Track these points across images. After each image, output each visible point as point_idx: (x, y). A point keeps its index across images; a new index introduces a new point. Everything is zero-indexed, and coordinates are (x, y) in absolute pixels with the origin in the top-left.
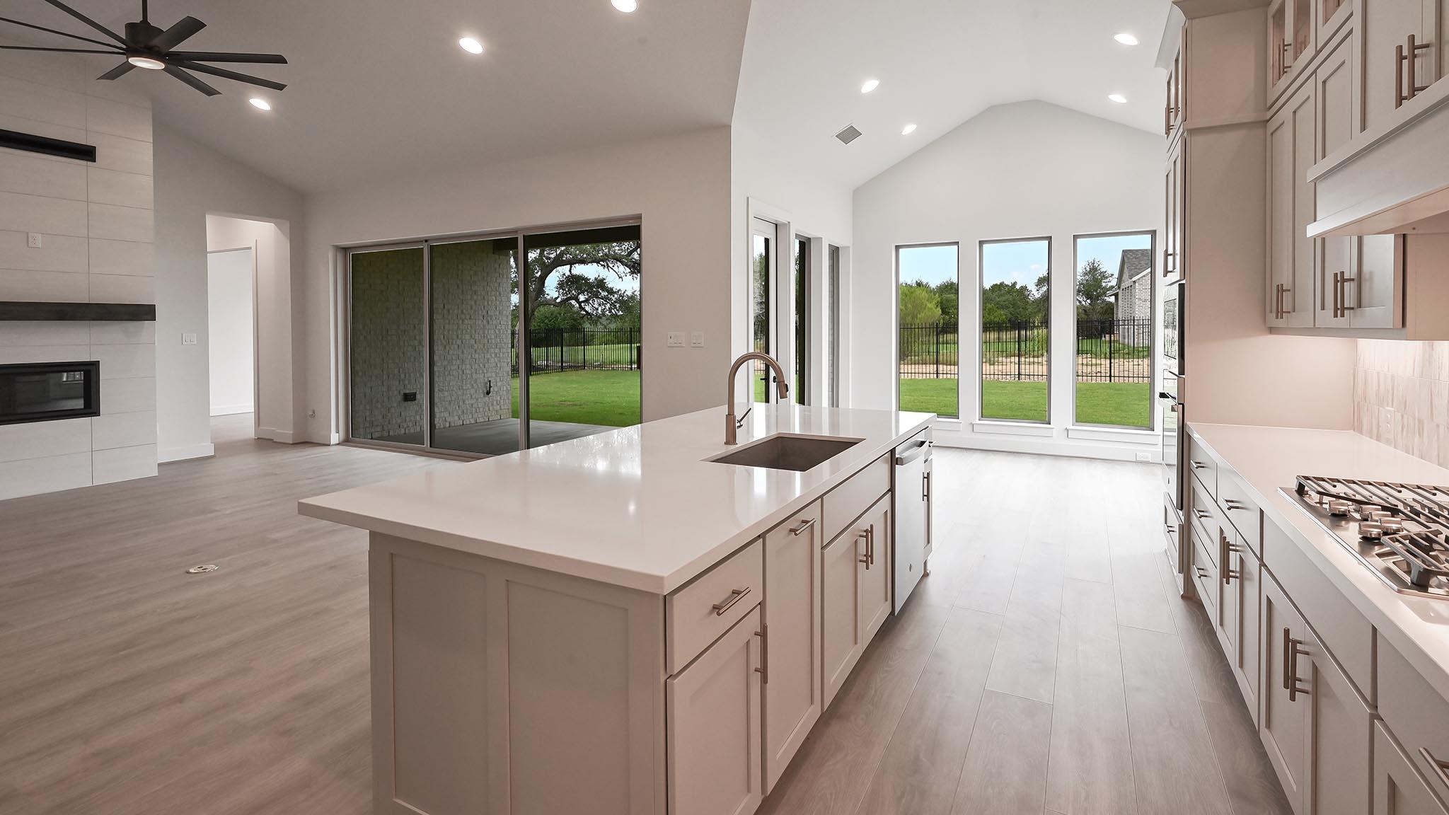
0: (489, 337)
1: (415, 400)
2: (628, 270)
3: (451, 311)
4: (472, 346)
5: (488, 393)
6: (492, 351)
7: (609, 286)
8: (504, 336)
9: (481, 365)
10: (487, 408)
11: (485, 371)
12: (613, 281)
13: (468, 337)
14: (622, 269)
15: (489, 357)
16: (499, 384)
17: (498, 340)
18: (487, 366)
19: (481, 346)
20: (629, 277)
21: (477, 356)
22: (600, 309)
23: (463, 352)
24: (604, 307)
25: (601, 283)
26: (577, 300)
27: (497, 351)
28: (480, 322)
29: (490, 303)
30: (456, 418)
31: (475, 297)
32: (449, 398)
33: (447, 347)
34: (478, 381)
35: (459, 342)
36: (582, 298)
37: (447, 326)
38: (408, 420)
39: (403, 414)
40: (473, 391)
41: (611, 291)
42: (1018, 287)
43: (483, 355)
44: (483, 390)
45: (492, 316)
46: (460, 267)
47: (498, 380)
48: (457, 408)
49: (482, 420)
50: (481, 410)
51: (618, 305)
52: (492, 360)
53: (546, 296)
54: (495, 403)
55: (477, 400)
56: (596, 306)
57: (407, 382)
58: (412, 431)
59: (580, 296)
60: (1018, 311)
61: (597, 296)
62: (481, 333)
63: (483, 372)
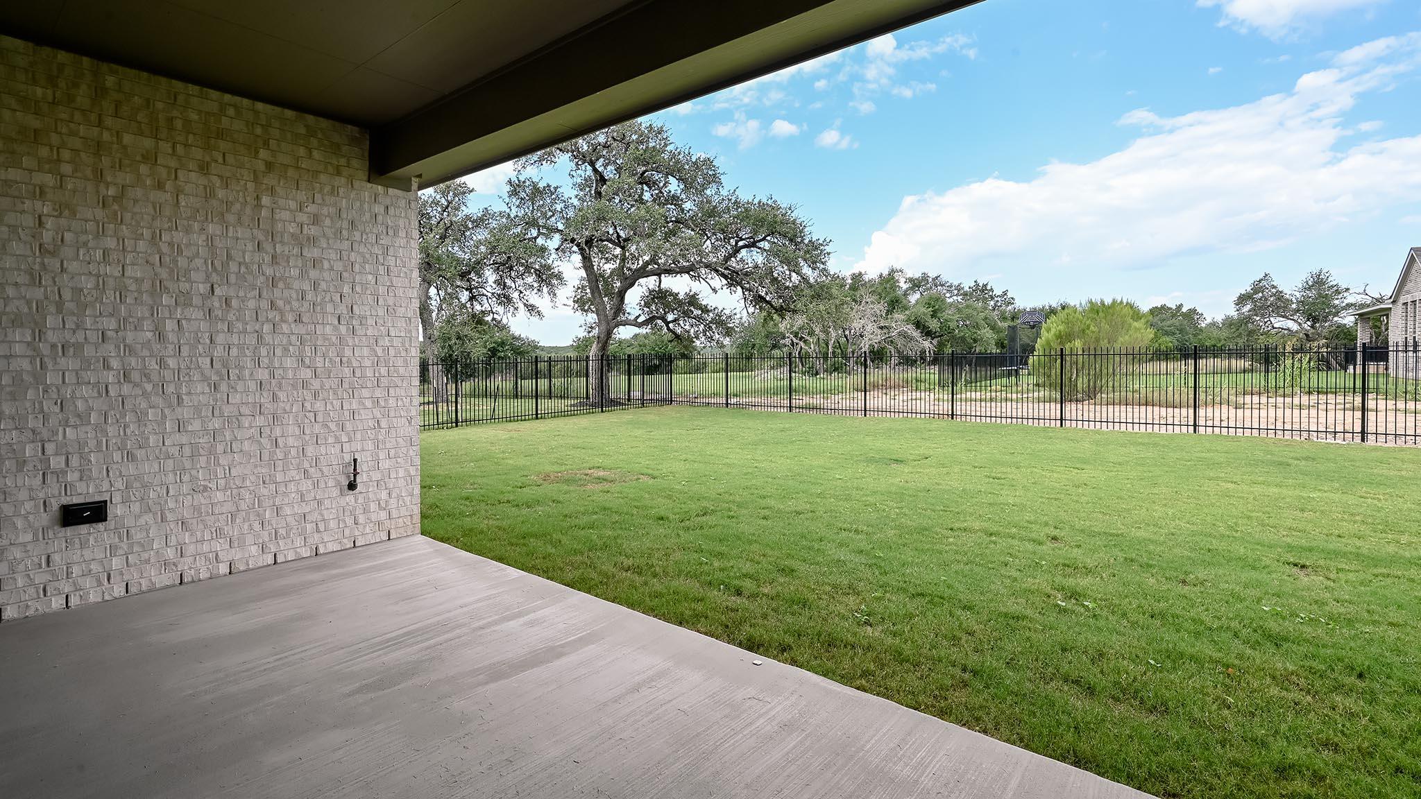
0: (355, 364)
1: (106, 520)
2: (724, 282)
3: (234, 303)
4: (305, 384)
5: (352, 486)
6: (365, 393)
7: (704, 303)
8: (400, 362)
9: (333, 426)
10: (349, 521)
11: (344, 439)
12: (707, 298)
13: (289, 362)
14: (718, 282)
15: (354, 406)
16: (385, 464)
17: (383, 371)
18: (349, 426)
19: (333, 382)
20: (726, 291)
21: (319, 405)
22: (692, 331)
23: (275, 398)
24: (697, 329)
25: (693, 300)
26: (664, 319)
27: (378, 393)
28: (328, 329)
29: (358, 289)
30: (254, 550)
31: (313, 274)
32: (229, 507)
33: (224, 387)
34: (323, 462)
35: (262, 374)
36: (670, 317)
37: (220, 339)
38: (76, 570)
39: (56, 558)
40: (306, 485)
41: (705, 310)
42: (1184, 310)
43: (337, 404)
44: (336, 478)
45: (362, 318)
46: (265, 200)
47: (382, 455)
48: (257, 526)
49: (333, 547)
50: (333, 524)
51: (714, 326)
52: (364, 414)
53: (626, 315)
54: (373, 506)
55: (320, 503)
56: (687, 327)
57: (72, 477)
58: (93, 598)
59: (669, 315)
60: (1186, 338)
61: (687, 314)
62: (332, 353)
63: (338, 440)
